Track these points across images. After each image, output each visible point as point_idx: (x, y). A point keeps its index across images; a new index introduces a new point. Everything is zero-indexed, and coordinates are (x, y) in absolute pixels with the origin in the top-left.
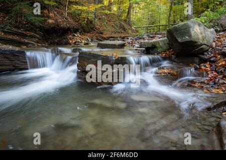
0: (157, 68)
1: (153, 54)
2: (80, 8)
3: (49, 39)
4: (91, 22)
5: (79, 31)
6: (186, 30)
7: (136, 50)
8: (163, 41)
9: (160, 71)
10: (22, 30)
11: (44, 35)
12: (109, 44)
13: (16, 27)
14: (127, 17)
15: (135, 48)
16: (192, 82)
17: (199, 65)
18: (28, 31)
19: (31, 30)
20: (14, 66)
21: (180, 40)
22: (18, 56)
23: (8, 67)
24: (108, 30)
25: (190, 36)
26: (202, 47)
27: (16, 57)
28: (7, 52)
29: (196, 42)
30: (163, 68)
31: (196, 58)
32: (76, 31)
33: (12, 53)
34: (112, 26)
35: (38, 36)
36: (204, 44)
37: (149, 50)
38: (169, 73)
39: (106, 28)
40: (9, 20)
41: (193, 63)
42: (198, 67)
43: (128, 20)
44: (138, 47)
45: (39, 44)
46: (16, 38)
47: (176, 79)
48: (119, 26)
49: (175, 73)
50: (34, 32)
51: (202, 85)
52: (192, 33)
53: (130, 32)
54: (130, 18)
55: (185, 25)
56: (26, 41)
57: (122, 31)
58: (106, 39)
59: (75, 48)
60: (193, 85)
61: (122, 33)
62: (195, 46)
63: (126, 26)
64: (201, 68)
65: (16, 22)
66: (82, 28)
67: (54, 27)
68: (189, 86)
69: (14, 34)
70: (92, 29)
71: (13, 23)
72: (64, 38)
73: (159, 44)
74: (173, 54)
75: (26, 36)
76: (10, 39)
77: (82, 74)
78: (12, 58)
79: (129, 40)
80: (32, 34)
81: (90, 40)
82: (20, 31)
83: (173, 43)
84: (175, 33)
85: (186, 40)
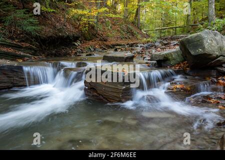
0: (169, 83)
1: (165, 67)
2: (80, 12)
3: (45, 49)
4: (93, 27)
5: (80, 39)
6: (199, 42)
7: (147, 63)
8: (176, 52)
9: (173, 87)
10: (17, 41)
11: (41, 45)
12: (116, 57)
13: (10, 38)
14: (135, 19)
15: (145, 61)
16: (208, 97)
17: (217, 78)
18: (23, 41)
19: (26, 40)
20: (12, 83)
21: (193, 53)
22: (16, 71)
23: (6, 85)
24: (113, 36)
25: (204, 48)
26: (218, 59)
27: (15, 73)
28: (5, 68)
29: (211, 55)
30: (175, 83)
31: (213, 71)
32: (76, 39)
33: (11, 69)
34: (118, 30)
35: (34, 47)
36: (221, 56)
37: (161, 63)
38: (181, 89)
39: (111, 33)
40: (3, 30)
41: (210, 76)
42: (216, 80)
43: (136, 22)
44: (149, 60)
45: (36, 57)
46: (11, 50)
47: (190, 95)
48: (126, 30)
49: (189, 89)
50: (29, 42)
51: (219, 101)
52: (206, 45)
53: (139, 36)
54: (139, 20)
55: (198, 36)
56: (22, 53)
57: (130, 37)
58: (111, 48)
59: (78, 62)
60: (208, 101)
61: (129, 38)
62: (210, 59)
63: (135, 30)
64: (218, 83)
65: (10, 32)
66: (83, 35)
67: (51, 36)
68: (204, 102)
69: (8, 46)
70: (95, 35)
71: (7, 33)
72: (63, 48)
73: (172, 55)
74: (188, 67)
75: (22, 48)
76: (4, 52)
77: (89, 91)
78: (11, 74)
79: (139, 49)
80: (28, 45)
81: (92, 49)
82: (15, 43)
83: (187, 55)
84: (187, 45)
85: (200, 53)
